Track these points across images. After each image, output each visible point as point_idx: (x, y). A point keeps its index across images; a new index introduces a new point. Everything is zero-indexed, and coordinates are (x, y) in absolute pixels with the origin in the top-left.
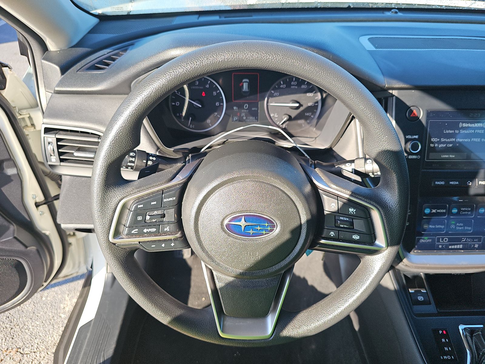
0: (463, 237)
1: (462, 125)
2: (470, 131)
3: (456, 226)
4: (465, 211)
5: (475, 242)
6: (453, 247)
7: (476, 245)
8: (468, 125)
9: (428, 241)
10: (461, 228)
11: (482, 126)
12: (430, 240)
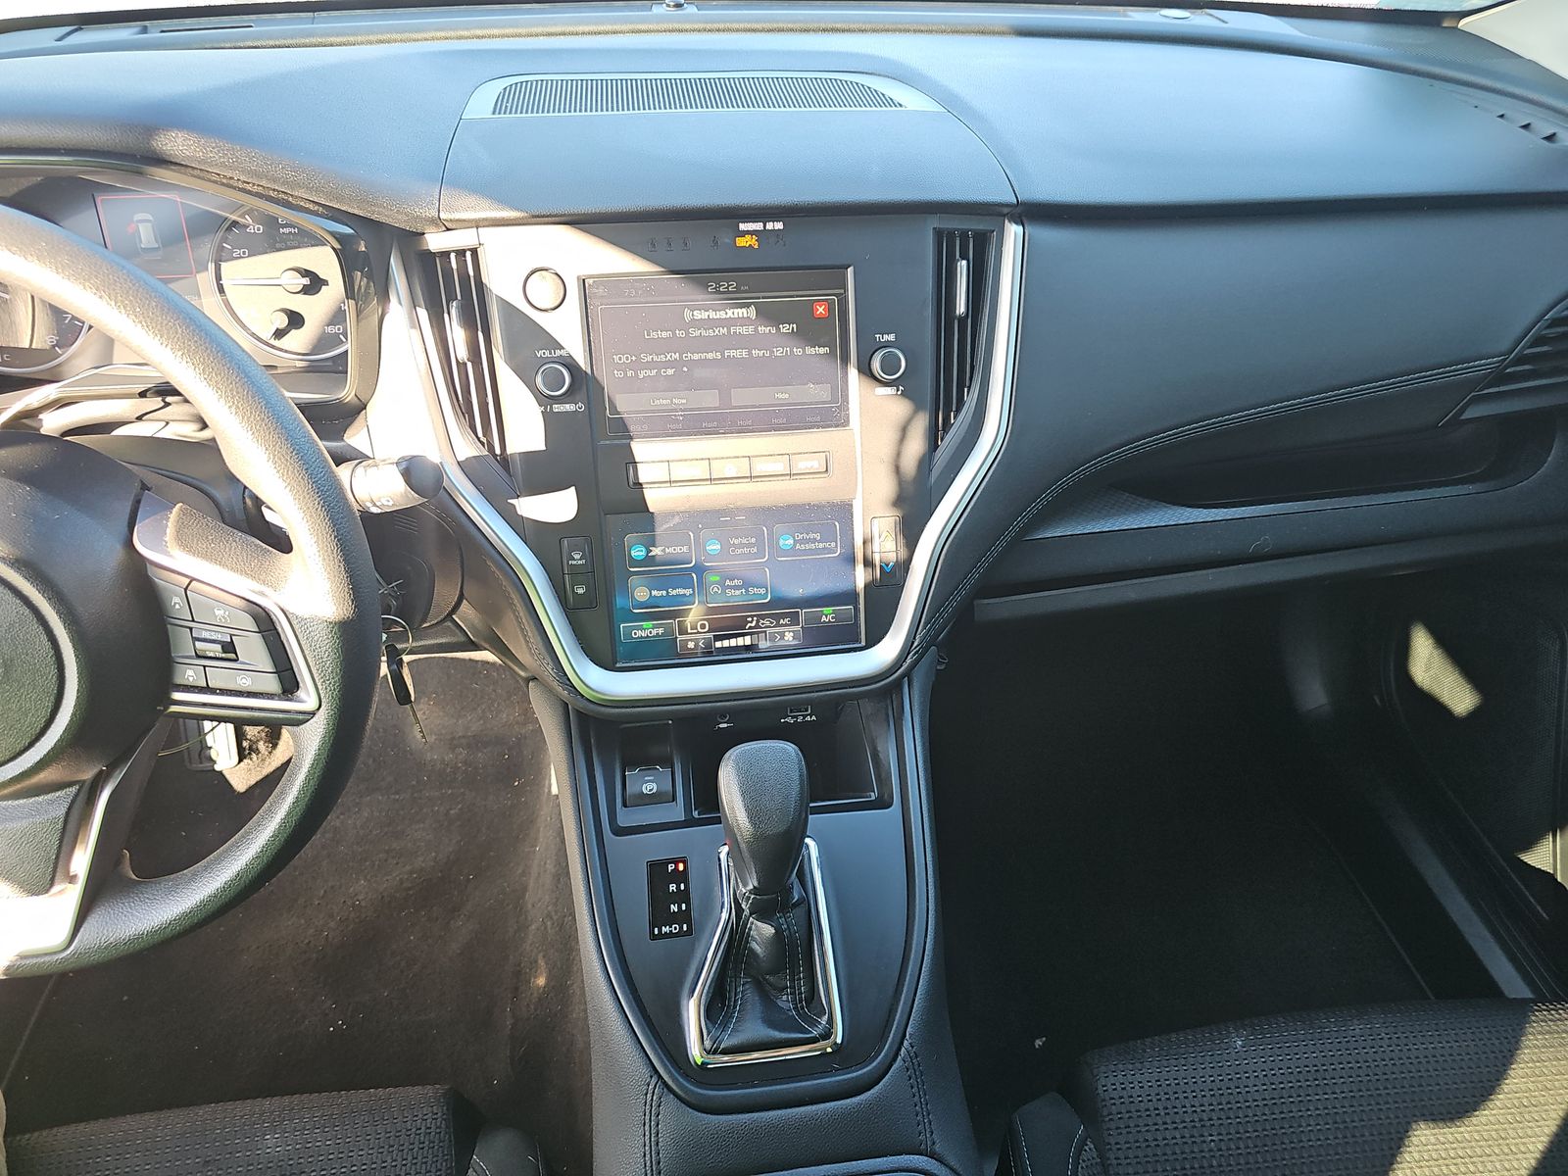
0: (749, 616)
1: (693, 315)
2: (717, 332)
3: (725, 588)
4: (742, 546)
5: (783, 625)
6: (726, 643)
7: (786, 634)
8: (707, 313)
9: (654, 632)
10: (738, 592)
11: (745, 315)
12: (661, 631)
